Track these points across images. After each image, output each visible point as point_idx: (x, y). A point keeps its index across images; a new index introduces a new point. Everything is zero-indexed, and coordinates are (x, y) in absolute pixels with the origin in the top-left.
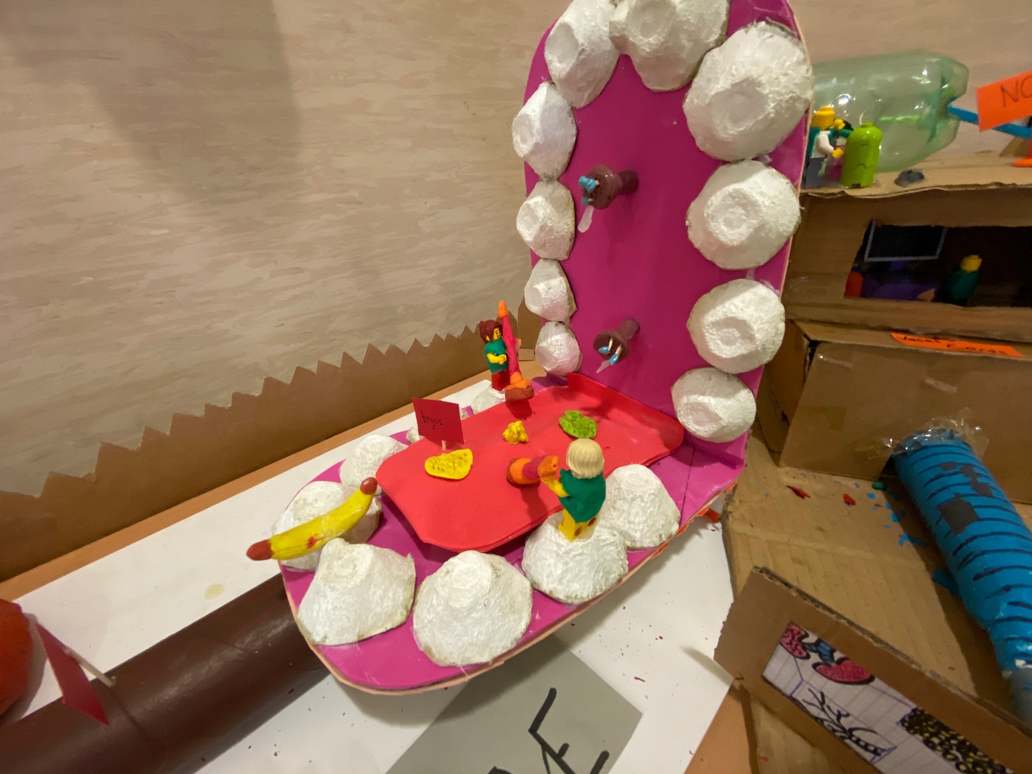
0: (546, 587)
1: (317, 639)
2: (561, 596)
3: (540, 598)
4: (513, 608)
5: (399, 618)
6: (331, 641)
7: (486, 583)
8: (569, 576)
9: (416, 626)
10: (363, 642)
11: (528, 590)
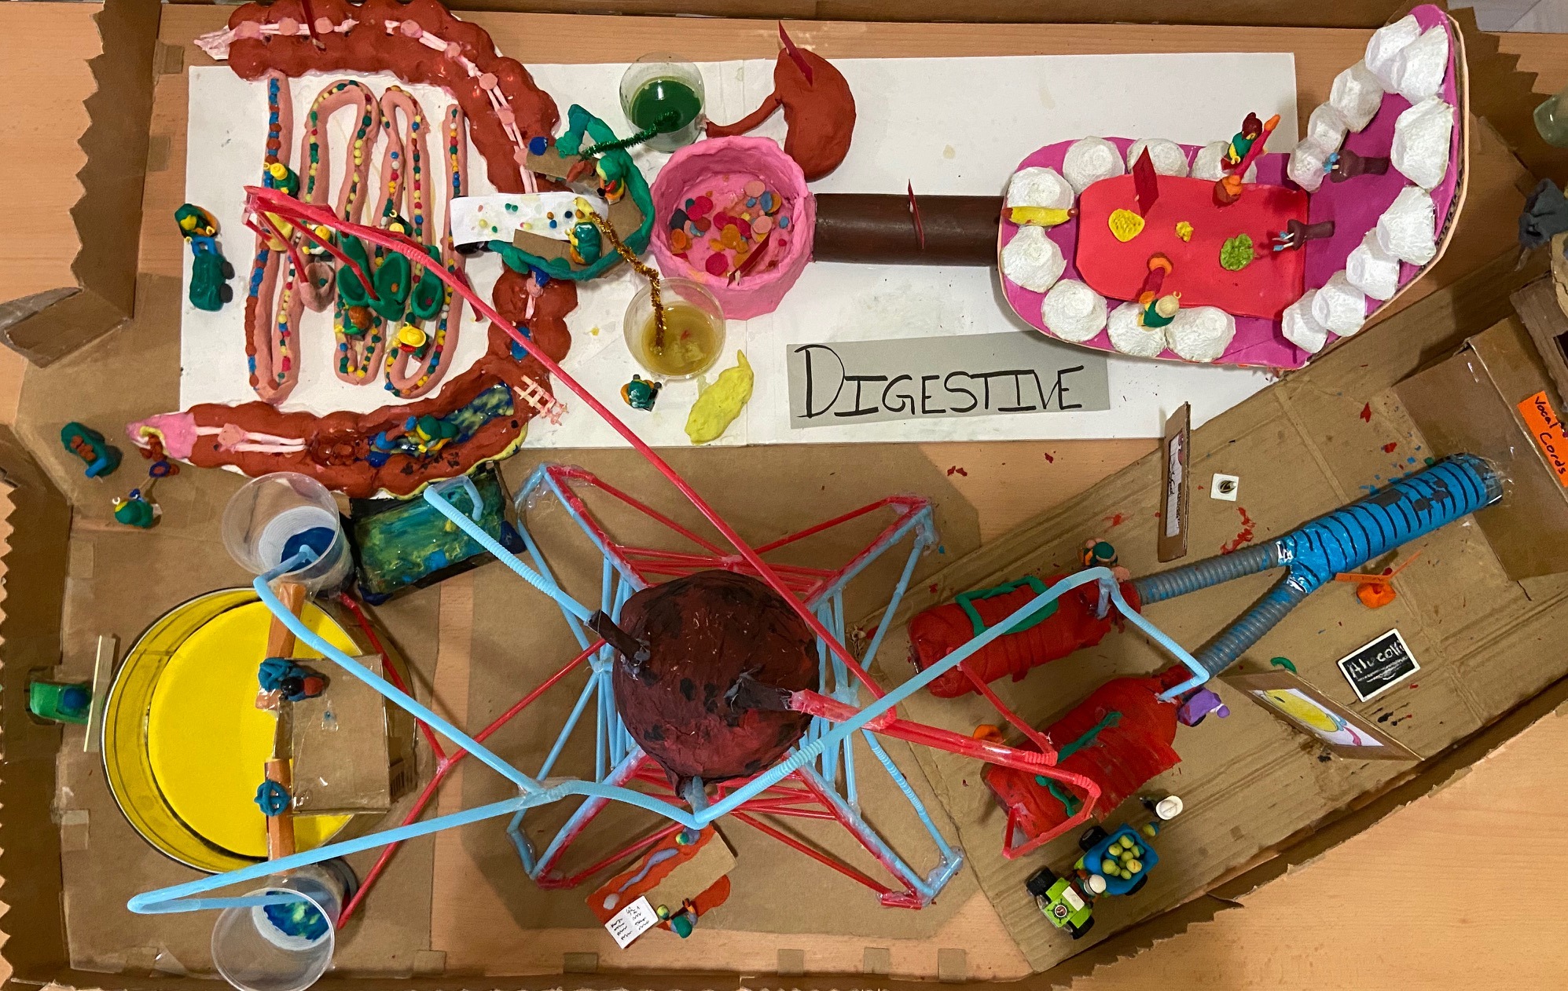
0: (1110, 332)
1: (1006, 272)
2: (1113, 342)
3: (1104, 333)
4: (1088, 330)
5: (1042, 290)
6: (1011, 278)
7: (1085, 313)
8: (1124, 337)
9: (1046, 300)
10: (1021, 288)
11: (1102, 327)
